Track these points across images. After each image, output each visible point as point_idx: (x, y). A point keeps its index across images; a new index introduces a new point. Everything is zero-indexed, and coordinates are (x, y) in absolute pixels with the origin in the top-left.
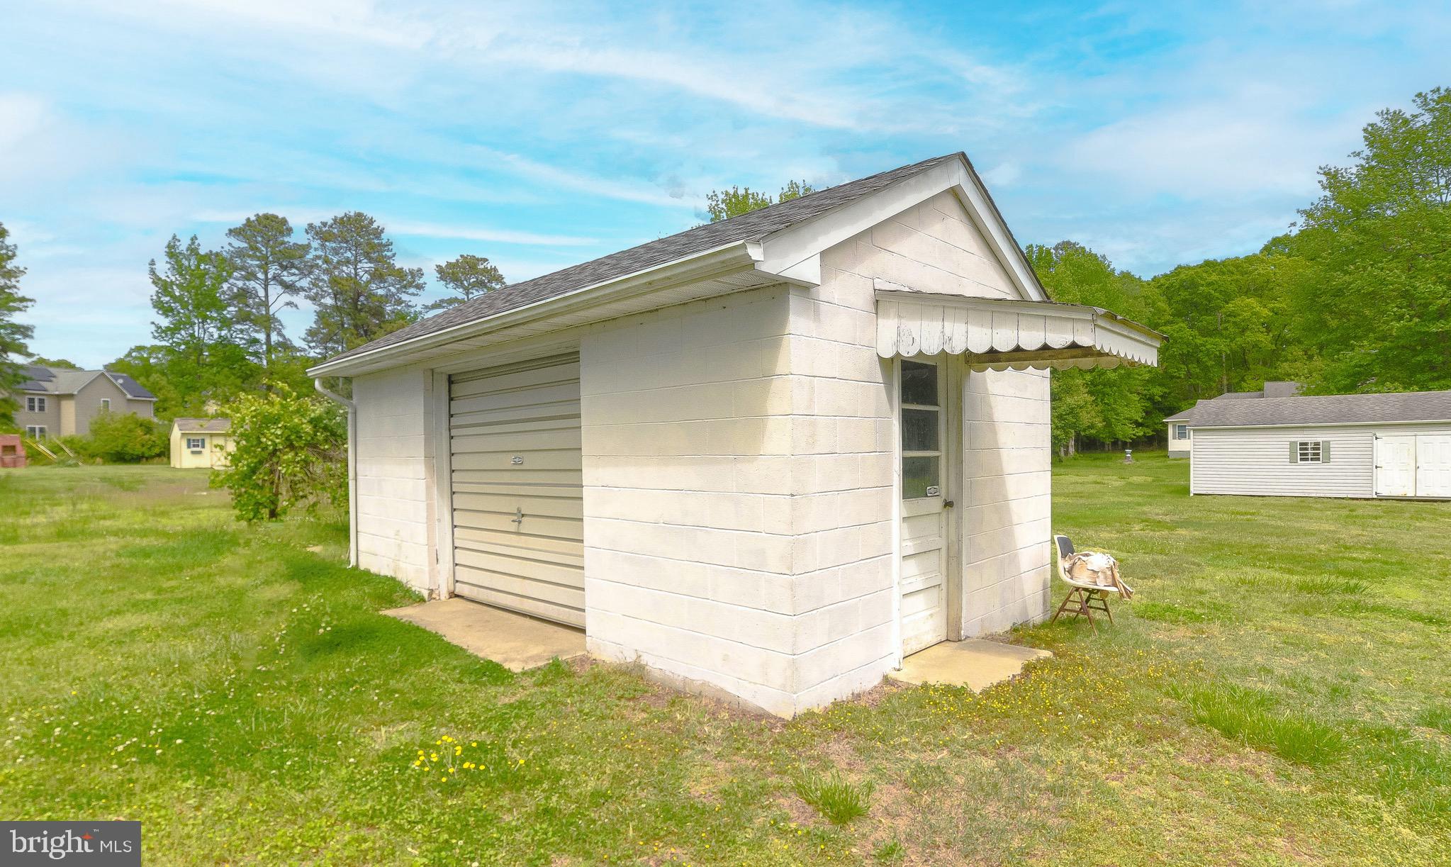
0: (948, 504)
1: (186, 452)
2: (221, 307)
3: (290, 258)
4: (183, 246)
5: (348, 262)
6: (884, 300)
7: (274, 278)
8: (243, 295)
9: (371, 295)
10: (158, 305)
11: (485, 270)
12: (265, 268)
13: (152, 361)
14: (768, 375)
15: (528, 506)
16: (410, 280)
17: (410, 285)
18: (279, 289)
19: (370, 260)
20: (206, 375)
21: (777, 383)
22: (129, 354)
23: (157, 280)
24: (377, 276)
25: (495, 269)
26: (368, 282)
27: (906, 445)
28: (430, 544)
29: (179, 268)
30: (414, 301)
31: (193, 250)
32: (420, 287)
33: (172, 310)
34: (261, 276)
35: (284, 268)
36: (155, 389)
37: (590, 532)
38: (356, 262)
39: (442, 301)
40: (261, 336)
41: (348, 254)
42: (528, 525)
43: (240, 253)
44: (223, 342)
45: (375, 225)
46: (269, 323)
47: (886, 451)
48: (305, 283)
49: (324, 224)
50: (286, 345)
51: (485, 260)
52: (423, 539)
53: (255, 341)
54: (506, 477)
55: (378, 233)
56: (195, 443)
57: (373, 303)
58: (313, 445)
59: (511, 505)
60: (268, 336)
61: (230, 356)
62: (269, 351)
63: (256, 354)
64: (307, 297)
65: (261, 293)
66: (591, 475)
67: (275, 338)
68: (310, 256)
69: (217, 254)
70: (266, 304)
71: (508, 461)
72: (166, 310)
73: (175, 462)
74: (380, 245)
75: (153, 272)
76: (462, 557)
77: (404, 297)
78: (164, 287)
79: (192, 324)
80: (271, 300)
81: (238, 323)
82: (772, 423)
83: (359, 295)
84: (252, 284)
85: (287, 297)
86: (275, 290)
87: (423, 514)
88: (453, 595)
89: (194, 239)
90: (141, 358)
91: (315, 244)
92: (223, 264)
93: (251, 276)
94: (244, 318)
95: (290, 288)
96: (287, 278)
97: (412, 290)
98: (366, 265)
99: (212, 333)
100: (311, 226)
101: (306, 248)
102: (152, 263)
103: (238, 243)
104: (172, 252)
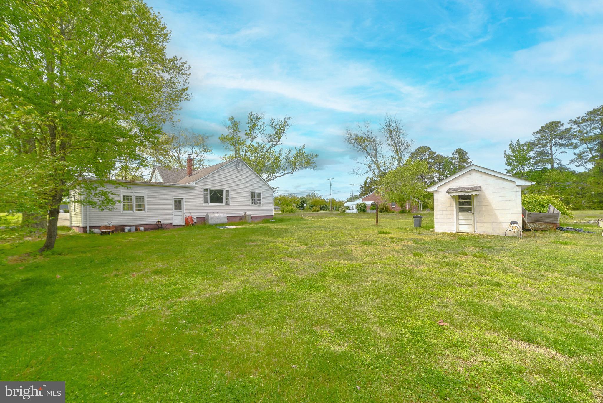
0: (473, 213)
4: (514, 144)
7: (555, 144)
12: (550, 142)
18: (558, 147)
27: (458, 206)
29: (513, 151)
31: (519, 144)
34: (549, 145)
35: (559, 139)
40: (550, 166)
43: (538, 140)
46: (553, 161)
47: (453, 206)
50: (561, 168)
60: (553, 166)
65: (549, 151)
67: (555, 166)
69: (528, 142)
70: (551, 154)
72: (509, 164)
75: (505, 154)
78: (508, 157)
80: (553, 152)
84: (544, 149)
85: (562, 150)
86: (555, 148)
89: (519, 140)
92: (531, 145)
93: (544, 146)
95: (562, 146)
96: (561, 143)
100: (572, 121)
101: (569, 129)
102: (505, 151)
103: (538, 136)
104: (511, 147)
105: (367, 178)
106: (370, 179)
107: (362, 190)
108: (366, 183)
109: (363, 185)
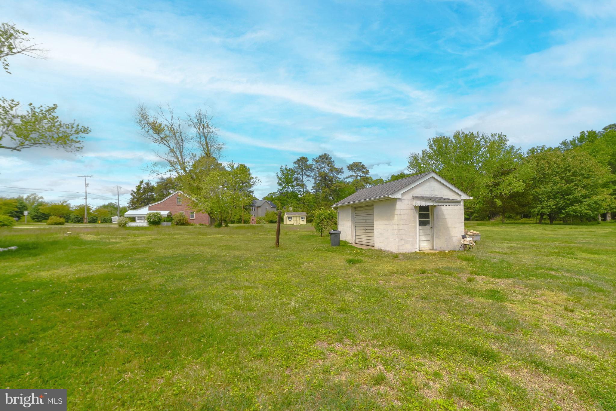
0: (431, 227)
1: (288, 220)
2: (292, 182)
3: (308, 168)
4: (284, 168)
5: (323, 167)
6: (414, 198)
7: (304, 174)
8: (297, 179)
9: (329, 176)
10: (279, 184)
11: (361, 166)
12: (302, 171)
13: (273, 197)
14: (395, 210)
15: (367, 228)
16: (340, 171)
17: (340, 172)
18: (306, 176)
19: (329, 167)
20: (289, 201)
21: (396, 211)
22: (268, 195)
23: (278, 177)
24: (331, 171)
25: (364, 165)
26: (329, 173)
27: (420, 218)
28: (352, 235)
29: (283, 174)
30: (341, 177)
31: (286, 169)
32: (342, 173)
33: (281, 184)
34: (301, 173)
35: (307, 171)
36: (276, 204)
37: (375, 231)
38: (325, 167)
39: (349, 176)
40: (302, 190)
41: (323, 165)
42: (367, 231)
43: (296, 168)
44: (293, 192)
45: (330, 157)
46: (303, 186)
47: (415, 219)
48: (312, 174)
49: (317, 158)
50: (307, 192)
51: (361, 163)
52: (351, 234)
53: (300, 191)
54: (364, 224)
55: (331, 158)
56: (290, 218)
57: (330, 178)
58: (329, 219)
59: (364, 228)
60: (303, 190)
61: (294, 195)
62: (303, 194)
63: (300, 194)
64: (313, 178)
65: (301, 178)
66: (375, 223)
67: (305, 190)
68: (313, 167)
69: (291, 169)
70: (302, 181)
71: (364, 221)
73: (285, 223)
74: (331, 162)
75: (277, 175)
76: (357, 237)
77: (338, 176)
78: (280, 179)
79: (286, 188)
81: (296, 186)
82: (395, 216)
83: (326, 176)
84: (299, 176)
85: (308, 179)
86: (305, 177)
87: (351, 230)
88: (355, 243)
89: (286, 166)
90: (271, 196)
91: (314, 164)
92: (292, 171)
93: (299, 174)
94: (298, 185)
95: (308, 176)
96: (308, 174)
97: (340, 174)
98: (327, 168)
99: (290, 190)
100: (313, 159)
101: (312, 165)
102: (277, 173)
103: (296, 165)
104: (281, 170)
105: (142, 182)
106: (146, 184)
107: (134, 196)
108: (139, 188)
109: (135, 190)
